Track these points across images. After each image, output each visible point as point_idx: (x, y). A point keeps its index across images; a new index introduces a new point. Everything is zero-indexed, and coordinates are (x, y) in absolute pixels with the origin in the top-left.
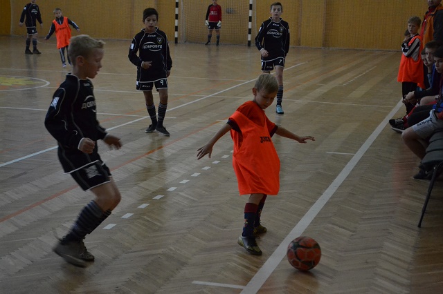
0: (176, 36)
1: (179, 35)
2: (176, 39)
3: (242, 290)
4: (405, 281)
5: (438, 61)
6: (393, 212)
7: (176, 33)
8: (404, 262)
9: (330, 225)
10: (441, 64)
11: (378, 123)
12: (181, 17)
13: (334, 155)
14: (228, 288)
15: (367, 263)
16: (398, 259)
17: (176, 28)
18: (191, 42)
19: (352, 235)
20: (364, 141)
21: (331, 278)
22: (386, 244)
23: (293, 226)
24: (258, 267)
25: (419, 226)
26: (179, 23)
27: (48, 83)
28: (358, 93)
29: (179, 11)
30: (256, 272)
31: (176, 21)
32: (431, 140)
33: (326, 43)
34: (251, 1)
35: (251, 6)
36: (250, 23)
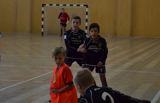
0: (42, 31)
1: (44, 30)
2: (43, 33)
7: (42, 29)
12: (45, 20)
17: (43, 26)
18: (51, 34)
26: (44, 23)
28: (151, 65)
29: (44, 16)
31: (43, 22)
34: (87, 10)
35: (87, 13)
36: (87, 23)
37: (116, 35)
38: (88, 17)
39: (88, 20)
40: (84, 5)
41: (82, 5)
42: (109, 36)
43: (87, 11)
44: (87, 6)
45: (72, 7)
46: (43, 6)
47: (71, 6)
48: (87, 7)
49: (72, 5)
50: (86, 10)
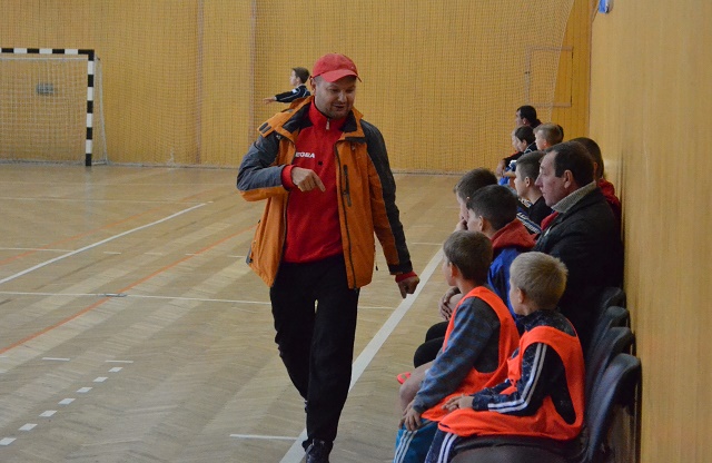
34: (91, 68)
35: (91, 79)
36: (89, 115)
37: (198, 161)
38: (96, 94)
39: (95, 105)
40: (81, 52)
41: (71, 52)
42: (174, 164)
43: (90, 72)
44: (91, 54)
45: (34, 57)
47: (31, 54)
48: (91, 58)
49: (37, 51)
50: (86, 68)
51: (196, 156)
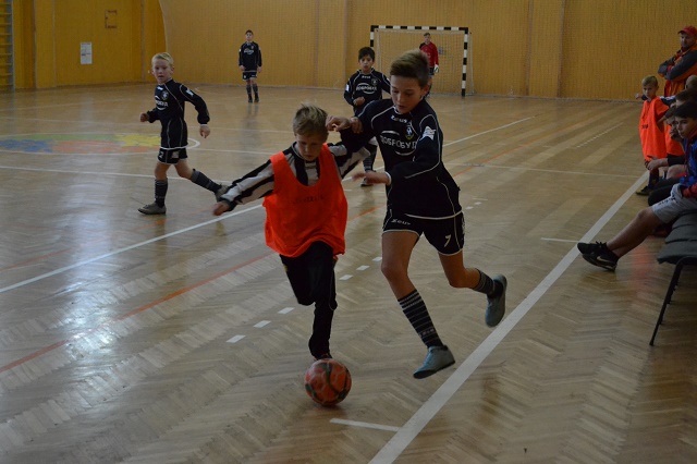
3: (395, 433)
4: (622, 424)
5: (681, 122)
6: (619, 323)
8: (625, 396)
9: (531, 341)
10: (684, 126)
11: (616, 199)
13: (550, 243)
14: (377, 430)
15: (572, 396)
16: (616, 391)
19: (558, 356)
20: (592, 224)
21: (520, 417)
22: (603, 368)
23: (480, 341)
24: (423, 401)
25: (652, 343)
27: (198, 143)
28: (595, 158)
30: (420, 406)
32: (674, 226)
33: (561, 92)
34: (466, 38)
35: (466, 44)
36: (464, 66)
38: (469, 53)
39: (468, 60)
40: (460, 29)
41: (455, 29)
42: (513, 96)
43: (466, 41)
44: (466, 30)
46: (372, 30)
48: (466, 33)
49: (435, 28)
50: (463, 38)
51: (526, 91)
